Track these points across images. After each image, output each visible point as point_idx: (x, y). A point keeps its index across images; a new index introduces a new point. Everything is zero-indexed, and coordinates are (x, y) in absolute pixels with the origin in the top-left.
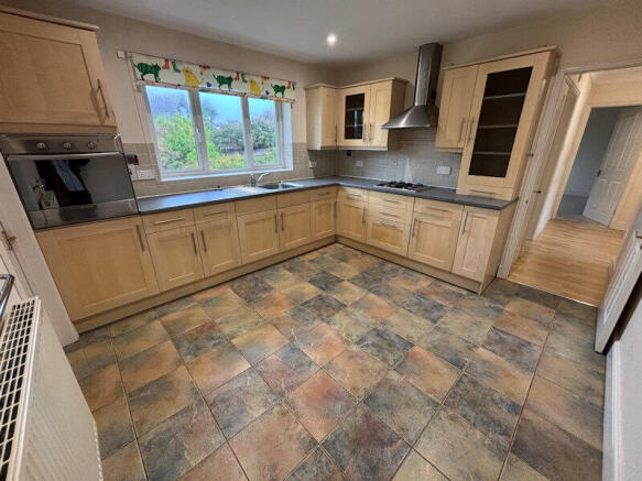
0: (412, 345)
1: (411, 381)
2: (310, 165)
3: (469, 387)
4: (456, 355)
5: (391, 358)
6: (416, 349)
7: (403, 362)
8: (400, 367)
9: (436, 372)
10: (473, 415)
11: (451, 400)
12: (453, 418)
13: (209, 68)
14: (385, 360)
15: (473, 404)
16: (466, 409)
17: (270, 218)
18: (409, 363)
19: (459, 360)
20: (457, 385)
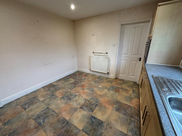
5: (69, 94)
6: (61, 97)
8: (67, 92)
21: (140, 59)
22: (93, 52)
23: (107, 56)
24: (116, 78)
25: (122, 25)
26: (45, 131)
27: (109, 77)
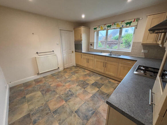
0: (66, 101)
1: (55, 98)
2: (143, 51)
3: (47, 112)
4: (59, 113)
5: (63, 96)
6: (64, 102)
7: (61, 98)
8: (60, 97)
9: (55, 105)
10: (41, 109)
11: (46, 105)
12: (43, 104)
13: (106, 24)
14: (63, 94)
15: (43, 110)
16: (42, 108)
17: (102, 62)
18: (60, 99)
19: (56, 113)
20: (49, 108)
21: (73, 52)
22: (37, 53)
23: (54, 54)
24: (64, 69)
25: (60, 30)
26: (99, 107)
27: (60, 71)
